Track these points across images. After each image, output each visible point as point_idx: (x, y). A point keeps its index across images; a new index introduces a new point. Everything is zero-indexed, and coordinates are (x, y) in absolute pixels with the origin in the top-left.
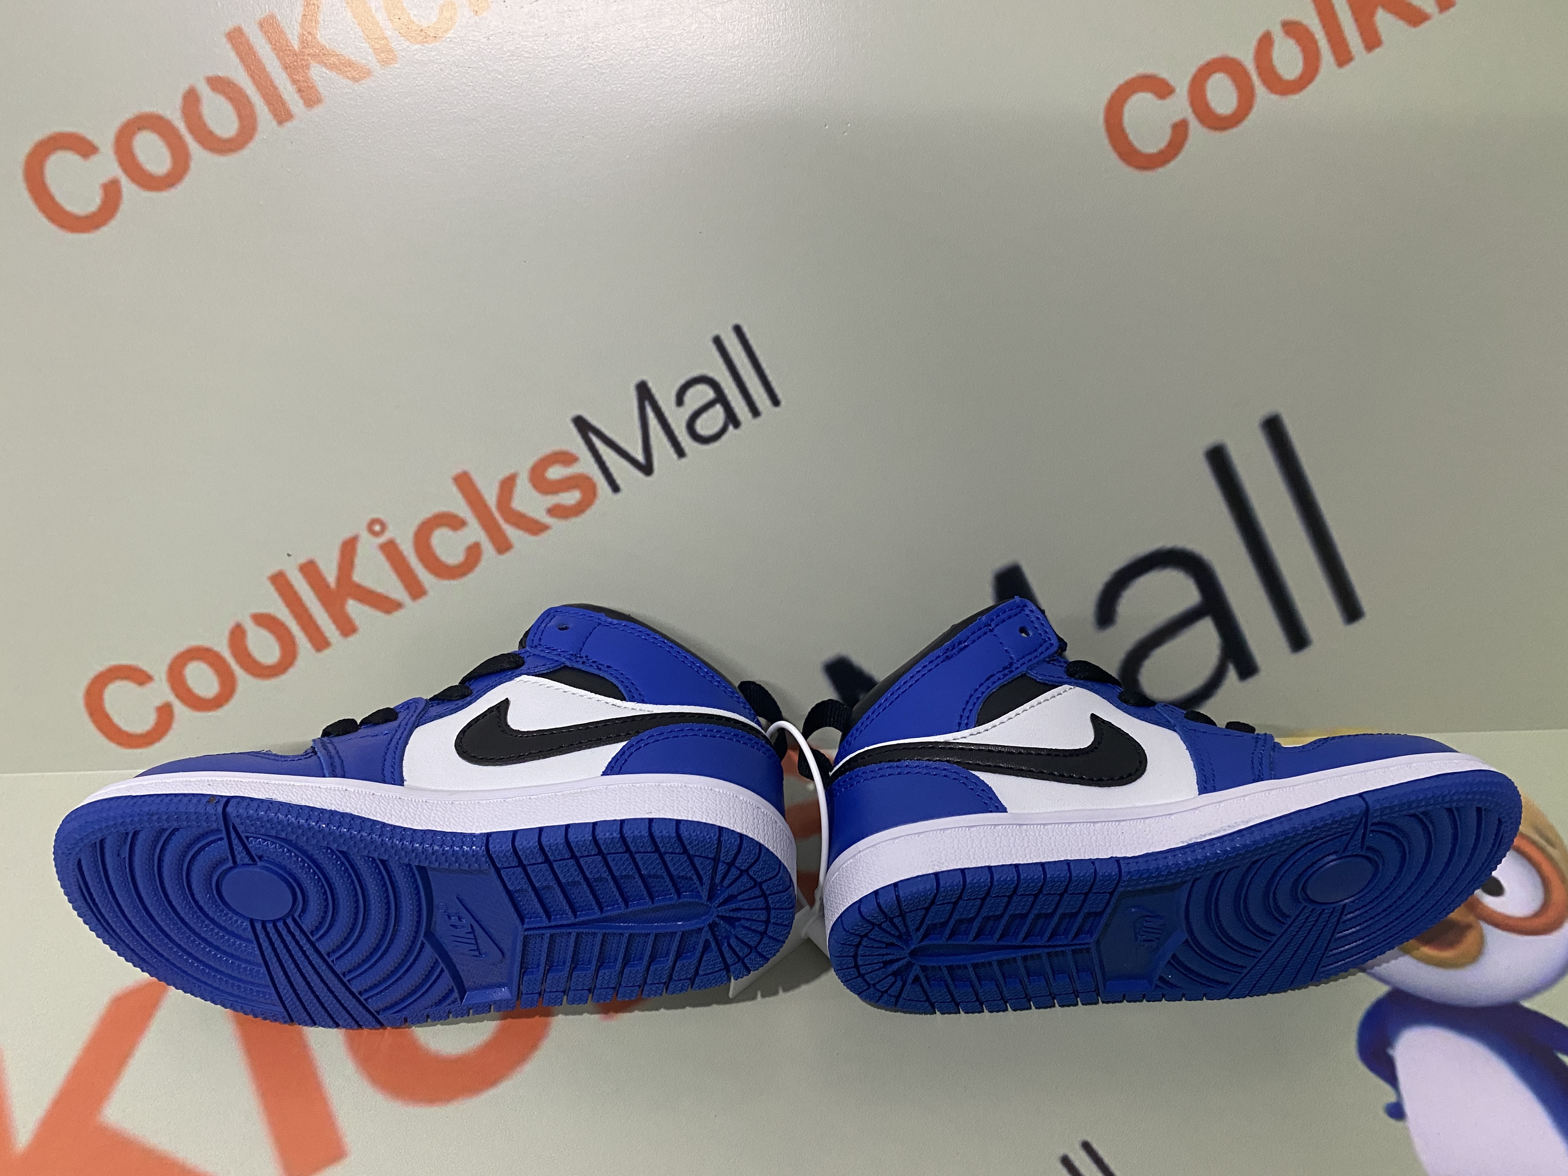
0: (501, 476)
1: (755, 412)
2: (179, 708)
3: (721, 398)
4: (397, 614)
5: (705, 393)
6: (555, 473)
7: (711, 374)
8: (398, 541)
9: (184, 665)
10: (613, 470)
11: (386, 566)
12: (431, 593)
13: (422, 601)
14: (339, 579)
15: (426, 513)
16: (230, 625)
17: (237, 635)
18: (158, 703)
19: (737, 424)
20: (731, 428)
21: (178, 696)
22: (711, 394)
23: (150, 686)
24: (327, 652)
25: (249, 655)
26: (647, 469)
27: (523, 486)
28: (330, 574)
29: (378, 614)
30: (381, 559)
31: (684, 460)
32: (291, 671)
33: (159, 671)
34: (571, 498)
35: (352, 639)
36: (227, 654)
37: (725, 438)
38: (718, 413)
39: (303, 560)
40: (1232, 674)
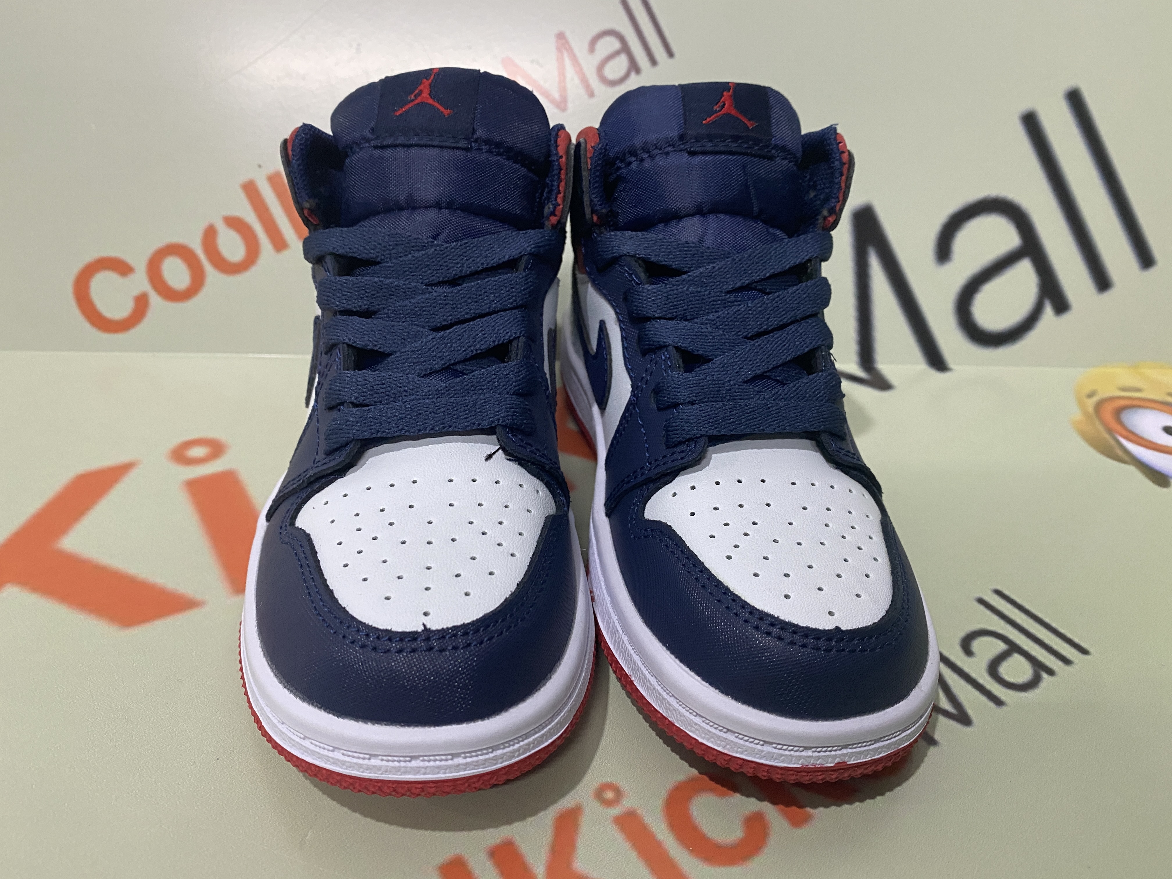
1: (653, 62)
2: (155, 299)
3: (625, 49)
5: (611, 44)
7: (619, 28)
9: (162, 259)
16: (206, 225)
17: (210, 234)
18: (137, 293)
19: (638, 71)
20: (633, 75)
21: (154, 287)
22: (617, 45)
23: (132, 277)
24: (285, 253)
25: (218, 253)
26: (563, 106)
31: (594, 100)
32: (253, 269)
36: (200, 252)
38: (623, 61)
39: (272, 171)
40: (1048, 310)
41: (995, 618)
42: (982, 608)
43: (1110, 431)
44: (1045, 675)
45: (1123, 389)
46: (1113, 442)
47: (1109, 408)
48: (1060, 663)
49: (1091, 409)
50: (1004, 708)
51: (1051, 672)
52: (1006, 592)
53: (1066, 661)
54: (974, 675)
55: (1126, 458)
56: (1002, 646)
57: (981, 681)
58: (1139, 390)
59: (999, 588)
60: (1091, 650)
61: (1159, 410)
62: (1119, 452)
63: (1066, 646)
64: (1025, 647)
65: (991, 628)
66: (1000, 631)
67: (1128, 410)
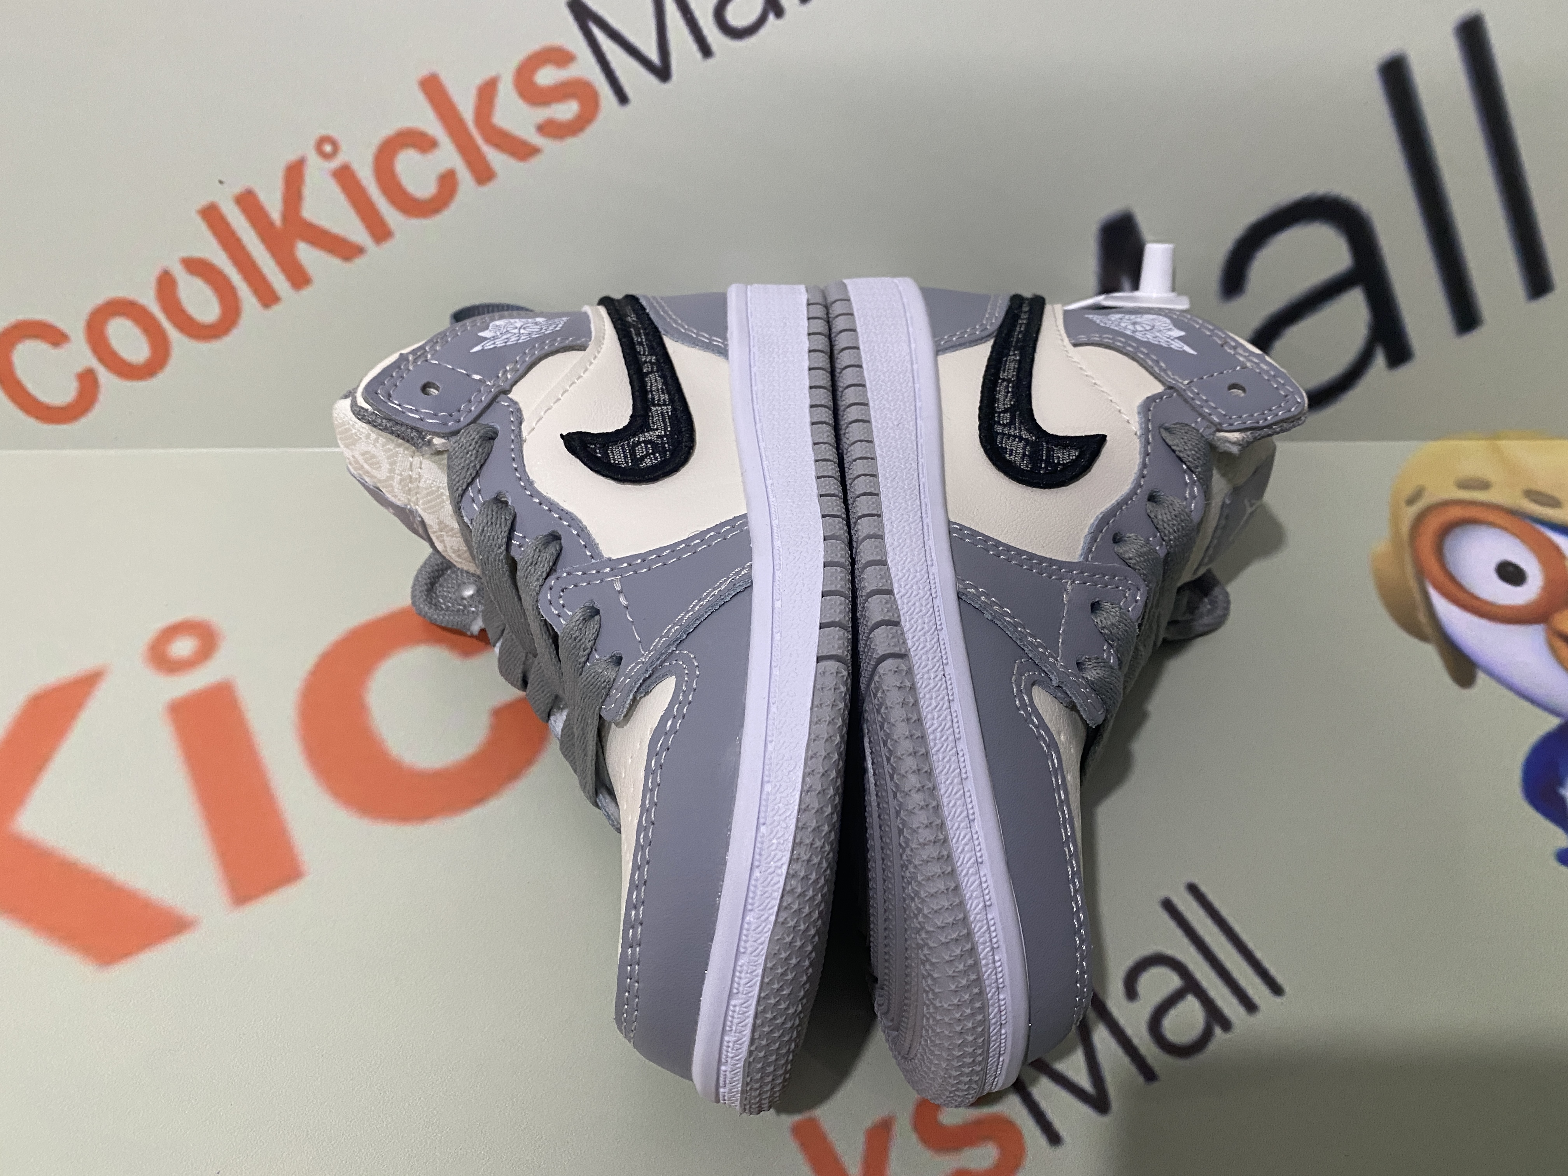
0: (478, 81)
2: (104, 376)
4: (360, 262)
6: (546, 76)
8: (355, 166)
9: (104, 322)
10: (619, 73)
11: (341, 198)
12: (398, 236)
13: (387, 245)
14: (285, 217)
15: (387, 131)
16: (156, 272)
17: (166, 284)
18: (79, 369)
19: (779, 13)
20: (771, 17)
21: (101, 360)
23: (66, 347)
24: (276, 308)
25: (183, 311)
26: (663, 72)
27: (506, 93)
28: (274, 208)
29: (335, 262)
30: (334, 189)
31: (710, 61)
32: (235, 333)
33: (76, 330)
34: (567, 110)
35: (306, 292)
36: (156, 310)
37: (763, 31)
39: (238, 189)
40: (1380, 360)
41: (1179, 933)
42: (1165, 916)
43: (1421, 574)
44: (1218, 1031)
45: (1465, 484)
46: (1417, 596)
47: (1434, 523)
48: (1241, 1010)
49: (1405, 528)
50: (1156, 1085)
51: (1226, 1025)
52: (1203, 888)
53: (1250, 1006)
54: (1129, 1031)
55: (1428, 630)
56: (1175, 981)
57: (1136, 1041)
58: (1484, 485)
59: (1196, 881)
60: (1287, 988)
62: (1422, 618)
63: (1257, 981)
64: (1205, 984)
65: (1170, 952)
66: (1180, 956)
67: (1458, 531)
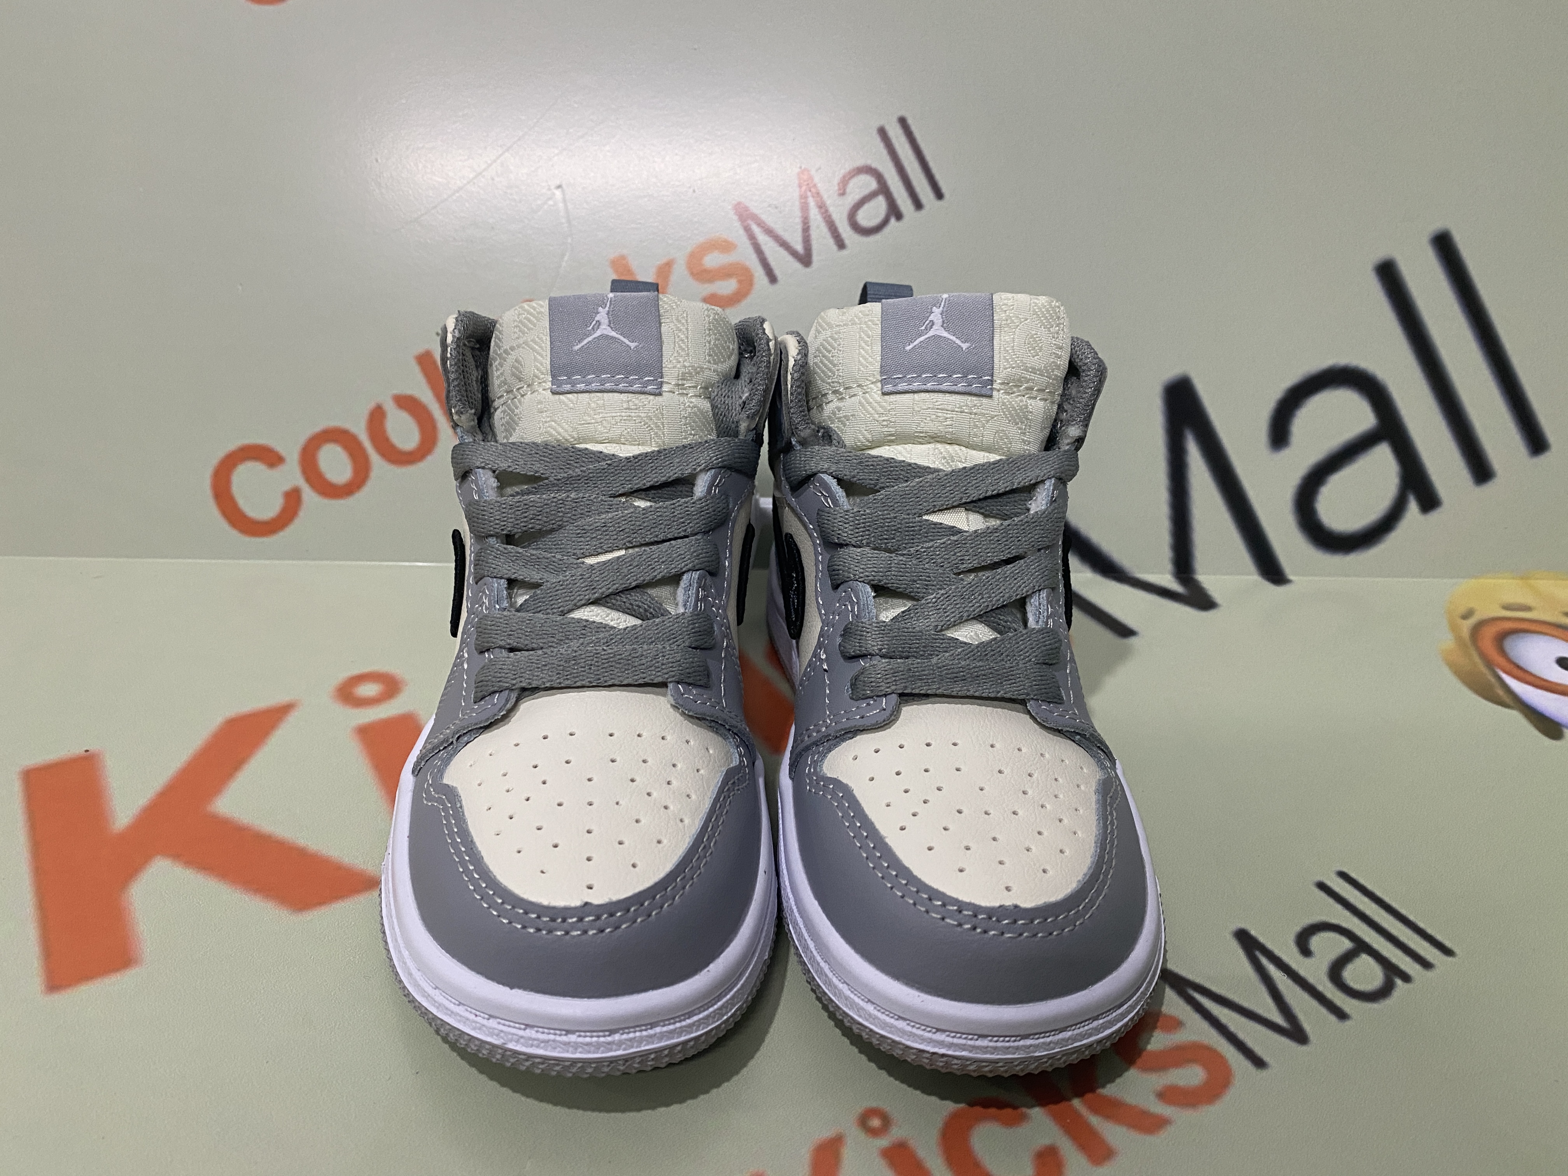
0: (659, 262)
1: (918, 205)
2: (309, 495)
3: (884, 189)
5: (867, 184)
7: (876, 165)
9: (318, 447)
10: (771, 260)
16: (372, 405)
17: (377, 417)
18: (287, 487)
19: (899, 216)
20: (893, 220)
21: (308, 480)
22: (873, 185)
23: (281, 468)
25: (387, 440)
26: (805, 259)
27: (680, 271)
31: (844, 252)
33: (292, 453)
34: (728, 287)
37: (886, 230)
38: (880, 203)
40: (1413, 506)
41: (1339, 907)
42: (1322, 895)
43: (1490, 665)
44: (1399, 982)
45: (1508, 608)
46: (1493, 680)
47: (1490, 632)
48: (1417, 967)
49: (1466, 634)
50: (1348, 1023)
51: (1406, 978)
52: (1353, 875)
53: (1426, 964)
54: (1311, 980)
55: (1509, 701)
56: (1347, 944)
57: (1320, 988)
58: (1528, 609)
59: (1345, 870)
60: (1457, 950)
61: (1553, 636)
62: (1500, 692)
63: (1426, 944)
64: (1375, 946)
65: (1334, 921)
66: (1344, 925)
67: (1514, 636)
